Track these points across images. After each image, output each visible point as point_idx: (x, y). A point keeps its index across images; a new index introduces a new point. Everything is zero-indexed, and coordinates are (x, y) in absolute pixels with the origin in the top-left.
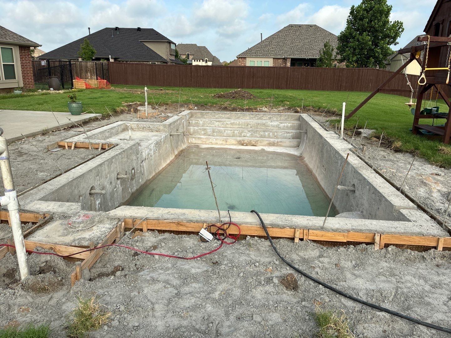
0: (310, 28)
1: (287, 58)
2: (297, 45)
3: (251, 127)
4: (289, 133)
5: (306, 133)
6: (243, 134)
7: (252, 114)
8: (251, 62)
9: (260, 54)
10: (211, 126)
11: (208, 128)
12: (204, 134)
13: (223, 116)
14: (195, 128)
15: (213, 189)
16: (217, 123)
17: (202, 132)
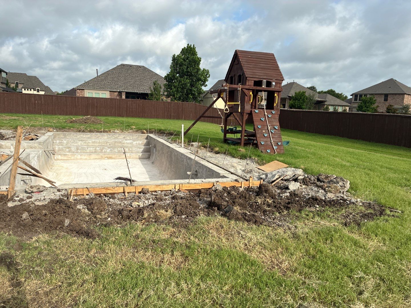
0: (139, 68)
1: (122, 92)
2: (130, 82)
3: (110, 145)
4: (141, 148)
5: (155, 147)
6: (103, 150)
7: (110, 135)
8: (88, 94)
9: (97, 87)
10: (74, 144)
11: (72, 146)
12: (69, 151)
13: (84, 136)
14: (60, 146)
15: (128, 165)
16: (80, 142)
17: (67, 150)
